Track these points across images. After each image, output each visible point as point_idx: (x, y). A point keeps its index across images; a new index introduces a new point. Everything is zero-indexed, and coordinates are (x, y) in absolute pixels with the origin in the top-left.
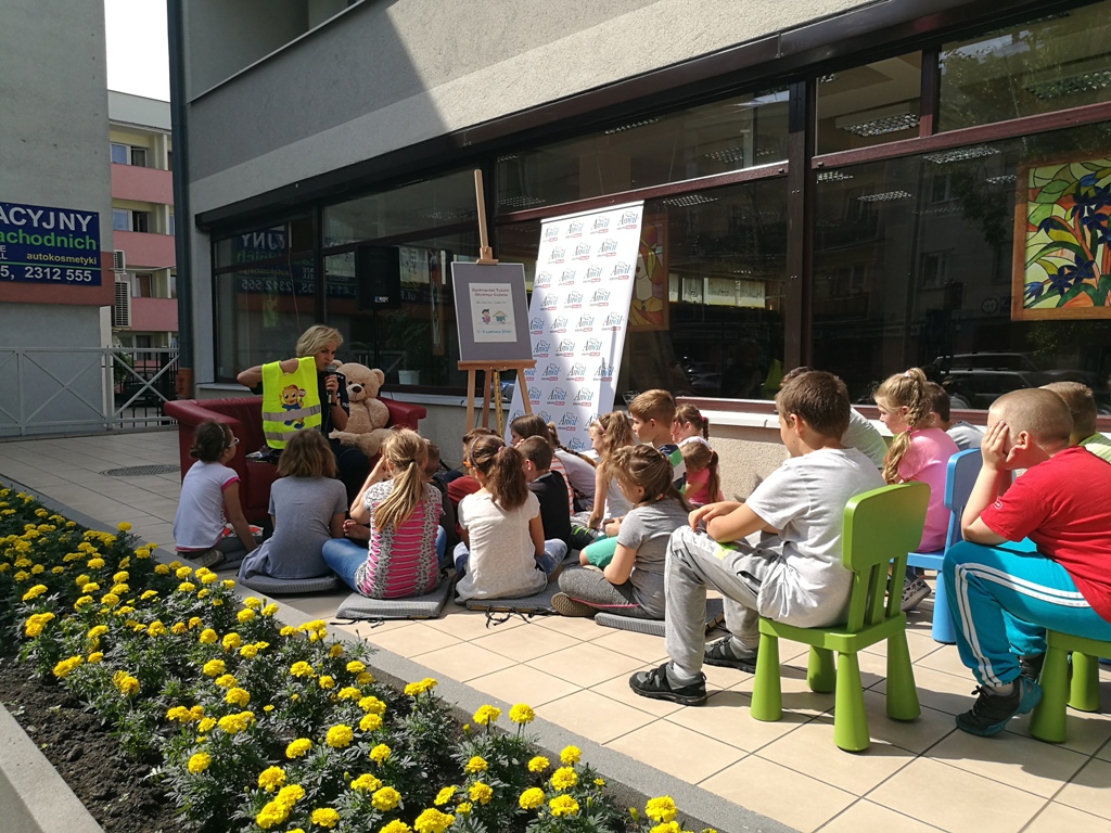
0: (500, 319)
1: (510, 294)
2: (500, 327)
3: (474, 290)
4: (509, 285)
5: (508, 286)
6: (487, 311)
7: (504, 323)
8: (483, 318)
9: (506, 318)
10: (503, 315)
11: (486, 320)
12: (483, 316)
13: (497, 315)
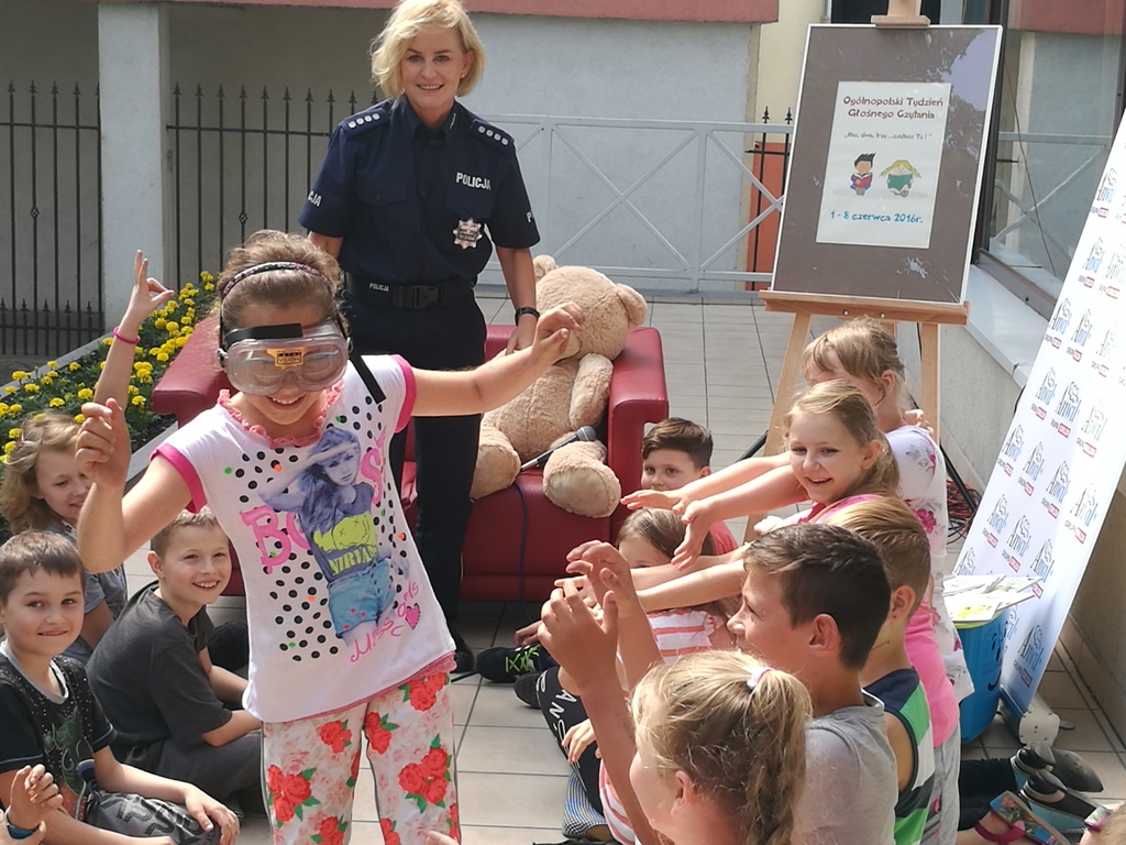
2: (891, 204)
3: (847, 101)
4: (947, 87)
5: (942, 91)
6: (869, 158)
7: (905, 194)
8: (854, 178)
9: (915, 182)
10: (908, 172)
11: (862, 184)
12: (856, 172)
13: (892, 172)
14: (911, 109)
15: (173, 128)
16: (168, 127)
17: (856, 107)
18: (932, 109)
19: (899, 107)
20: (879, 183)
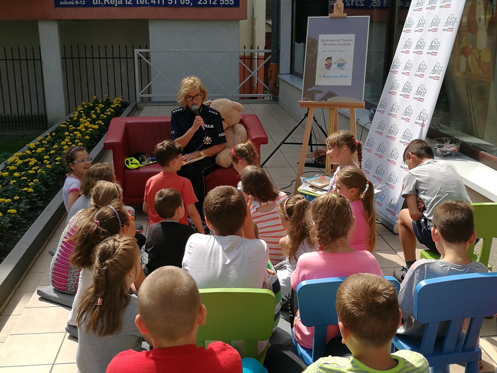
0: (341, 66)
1: (353, 43)
2: (339, 72)
3: (322, 40)
4: (354, 35)
5: (352, 37)
6: (330, 58)
7: (343, 69)
8: (326, 65)
9: (346, 65)
10: (343, 62)
11: (328, 66)
12: (326, 63)
13: (338, 62)
14: (343, 43)
15: (64, 58)
16: (63, 58)
17: (325, 42)
18: (349, 42)
19: (339, 42)
20: (334, 66)
